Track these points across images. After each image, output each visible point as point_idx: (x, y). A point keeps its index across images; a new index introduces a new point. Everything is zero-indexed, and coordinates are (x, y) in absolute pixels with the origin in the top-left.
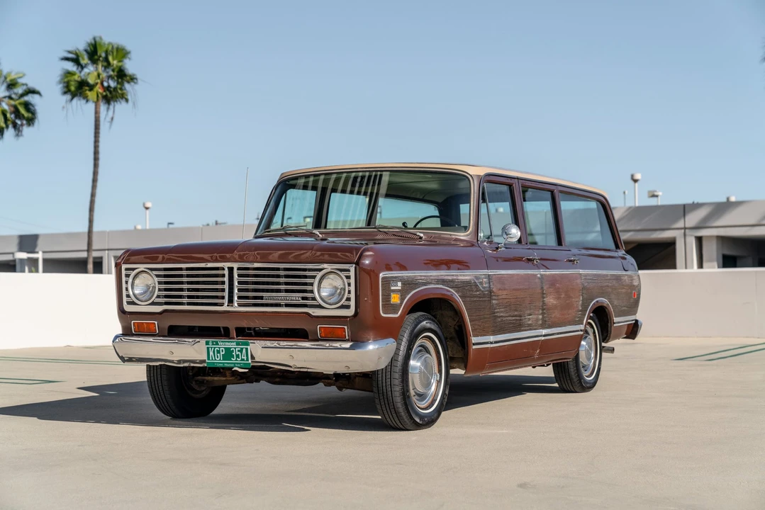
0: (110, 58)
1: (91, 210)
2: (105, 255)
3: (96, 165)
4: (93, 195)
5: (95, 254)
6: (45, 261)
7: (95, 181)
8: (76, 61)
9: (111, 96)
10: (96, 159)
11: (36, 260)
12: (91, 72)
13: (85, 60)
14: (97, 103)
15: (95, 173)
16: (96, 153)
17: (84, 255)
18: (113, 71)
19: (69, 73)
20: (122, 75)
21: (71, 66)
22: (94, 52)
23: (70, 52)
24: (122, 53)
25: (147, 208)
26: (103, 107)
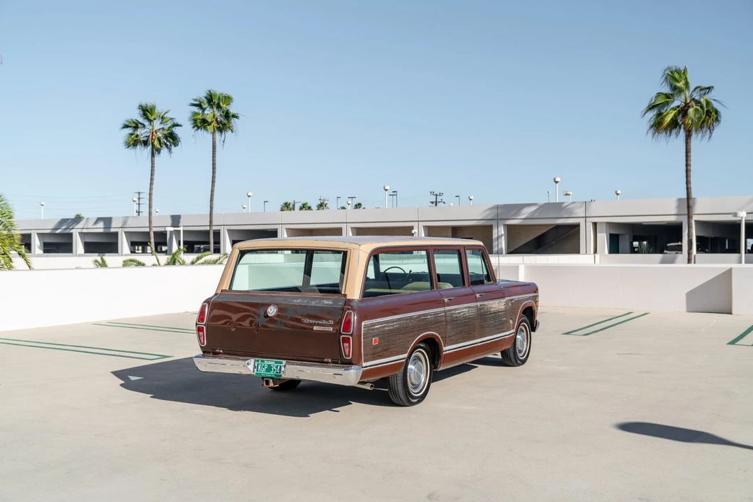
0: (221, 104)
1: (211, 200)
2: (221, 228)
3: (214, 172)
4: (212, 191)
5: (214, 228)
6: (184, 231)
7: (213, 182)
8: (200, 106)
9: (222, 127)
10: (214, 168)
11: (180, 231)
12: (209, 113)
13: (205, 105)
14: (213, 133)
15: (214, 177)
16: (214, 164)
17: (208, 228)
18: (223, 112)
19: (196, 114)
20: (227, 115)
21: (196, 109)
22: (210, 99)
23: (195, 100)
24: (228, 99)
25: (249, 196)
26: (217, 134)
